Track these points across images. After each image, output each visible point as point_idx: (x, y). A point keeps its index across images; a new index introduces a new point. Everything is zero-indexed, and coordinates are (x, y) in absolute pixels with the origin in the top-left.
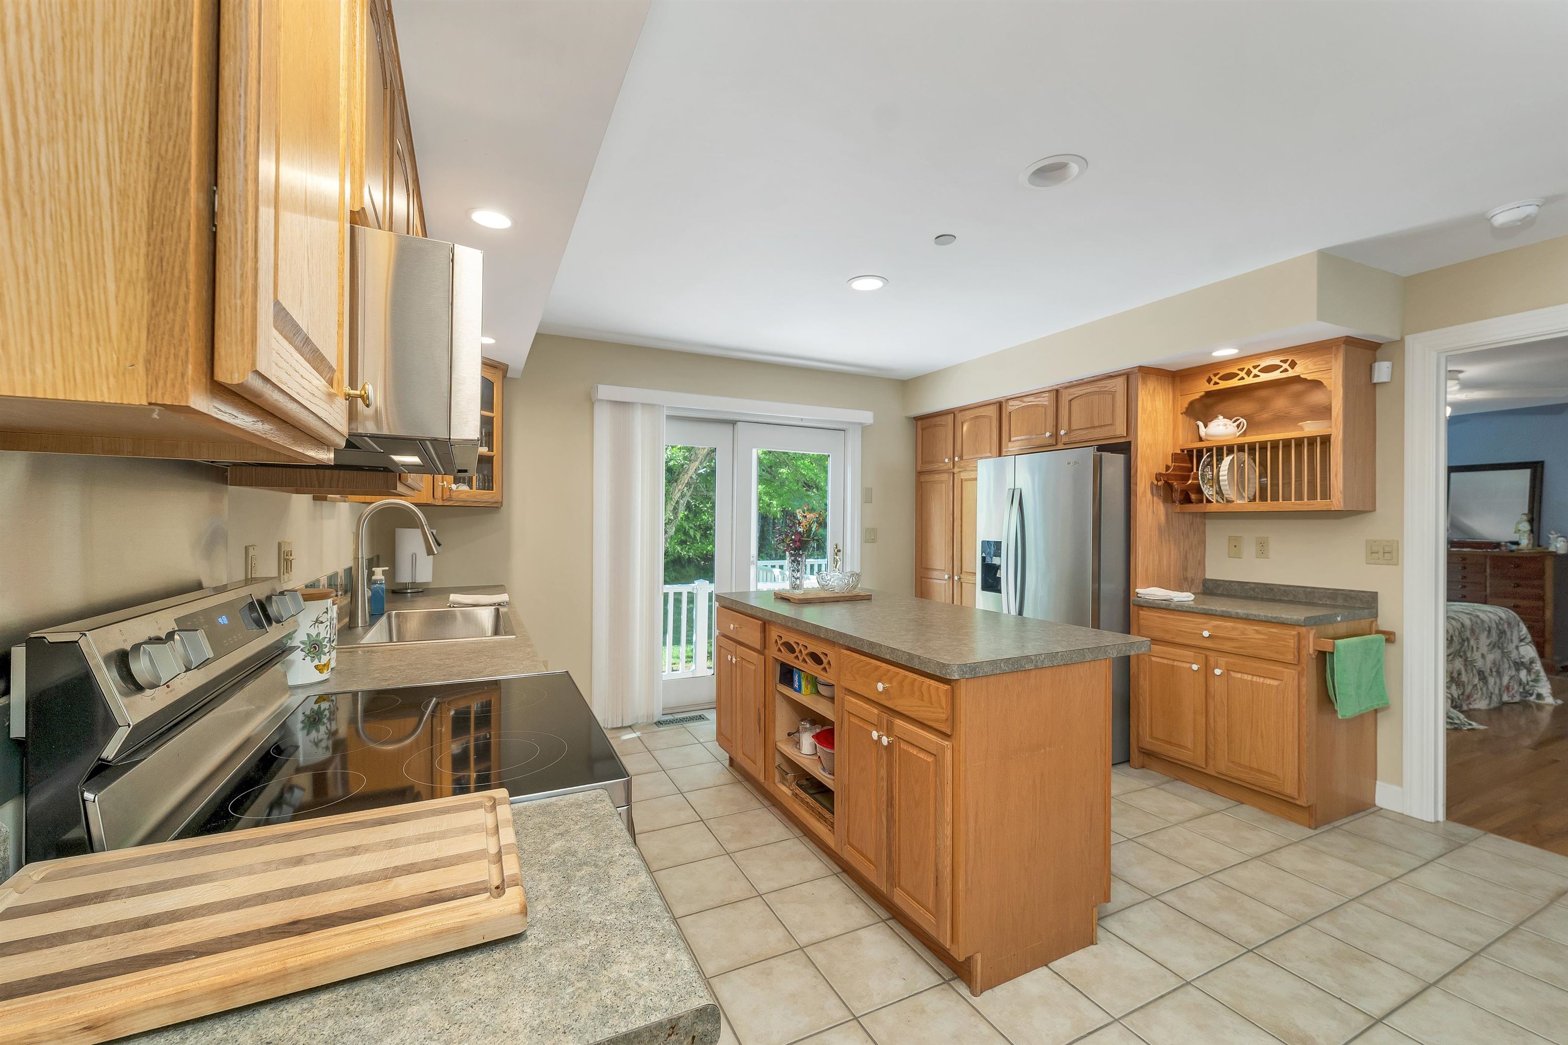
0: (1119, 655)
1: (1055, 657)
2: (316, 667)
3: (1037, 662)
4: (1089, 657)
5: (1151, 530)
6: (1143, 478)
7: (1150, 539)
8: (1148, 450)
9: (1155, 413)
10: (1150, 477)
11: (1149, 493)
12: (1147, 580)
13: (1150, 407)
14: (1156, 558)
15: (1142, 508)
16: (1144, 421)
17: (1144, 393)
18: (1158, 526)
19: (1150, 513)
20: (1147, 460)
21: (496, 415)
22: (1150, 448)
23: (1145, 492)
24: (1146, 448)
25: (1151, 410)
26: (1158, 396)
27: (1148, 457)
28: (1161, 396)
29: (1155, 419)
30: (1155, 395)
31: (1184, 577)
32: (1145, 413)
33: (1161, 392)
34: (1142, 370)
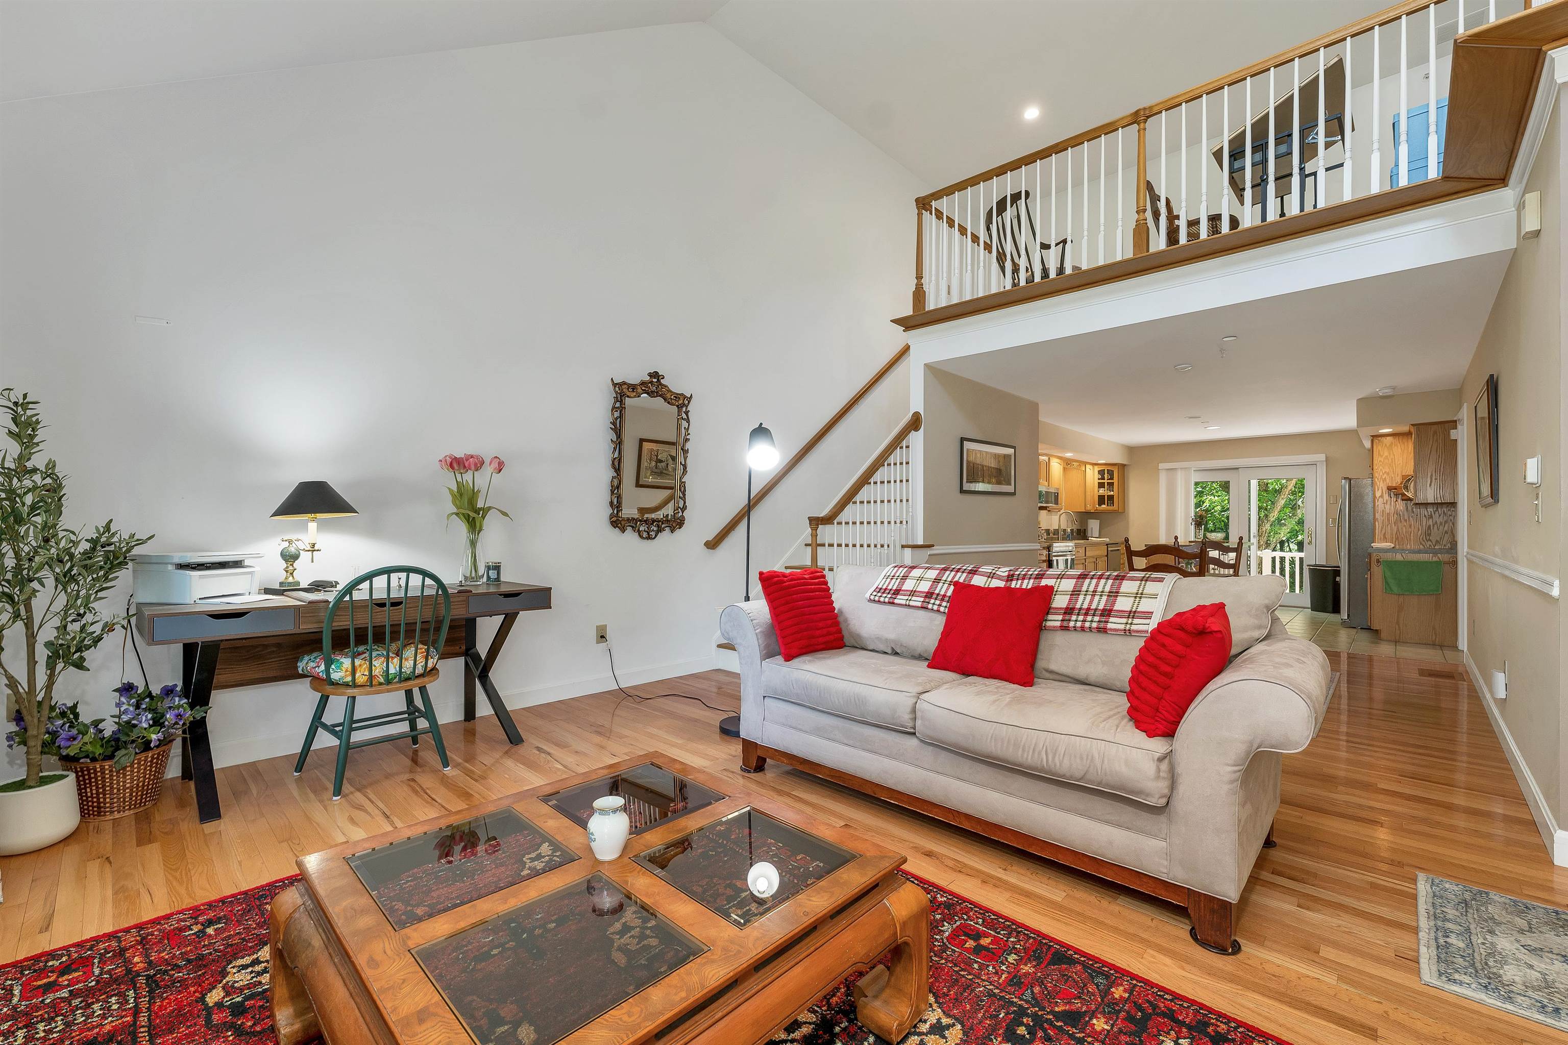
5: (1388, 514)
6: (1380, 489)
7: (1388, 520)
8: (1385, 475)
9: (1392, 456)
10: (1385, 489)
11: (1386, 497)
12: (1385, 539)
13: (1386, 454)
14: (1395, 529)
15: (1379, 503)
16: (1380, 461)
17: (1380, 447)
18: (1397, 513)
19: (1388, 507)
20: (1384, 480)
21: (1115, 481)
22: (1388, 474)
23: (1382, 496)
24: (1383, 474)
25: (1388, 455)
26: (1396, 447)
27: (1385, 478)
28: (1399, 447)
29: (1392, 459)
30: (1393, 447)
31: (1427, 539)
32: (1382, 457)
33: (1399, 444)
34: (1376, 437)
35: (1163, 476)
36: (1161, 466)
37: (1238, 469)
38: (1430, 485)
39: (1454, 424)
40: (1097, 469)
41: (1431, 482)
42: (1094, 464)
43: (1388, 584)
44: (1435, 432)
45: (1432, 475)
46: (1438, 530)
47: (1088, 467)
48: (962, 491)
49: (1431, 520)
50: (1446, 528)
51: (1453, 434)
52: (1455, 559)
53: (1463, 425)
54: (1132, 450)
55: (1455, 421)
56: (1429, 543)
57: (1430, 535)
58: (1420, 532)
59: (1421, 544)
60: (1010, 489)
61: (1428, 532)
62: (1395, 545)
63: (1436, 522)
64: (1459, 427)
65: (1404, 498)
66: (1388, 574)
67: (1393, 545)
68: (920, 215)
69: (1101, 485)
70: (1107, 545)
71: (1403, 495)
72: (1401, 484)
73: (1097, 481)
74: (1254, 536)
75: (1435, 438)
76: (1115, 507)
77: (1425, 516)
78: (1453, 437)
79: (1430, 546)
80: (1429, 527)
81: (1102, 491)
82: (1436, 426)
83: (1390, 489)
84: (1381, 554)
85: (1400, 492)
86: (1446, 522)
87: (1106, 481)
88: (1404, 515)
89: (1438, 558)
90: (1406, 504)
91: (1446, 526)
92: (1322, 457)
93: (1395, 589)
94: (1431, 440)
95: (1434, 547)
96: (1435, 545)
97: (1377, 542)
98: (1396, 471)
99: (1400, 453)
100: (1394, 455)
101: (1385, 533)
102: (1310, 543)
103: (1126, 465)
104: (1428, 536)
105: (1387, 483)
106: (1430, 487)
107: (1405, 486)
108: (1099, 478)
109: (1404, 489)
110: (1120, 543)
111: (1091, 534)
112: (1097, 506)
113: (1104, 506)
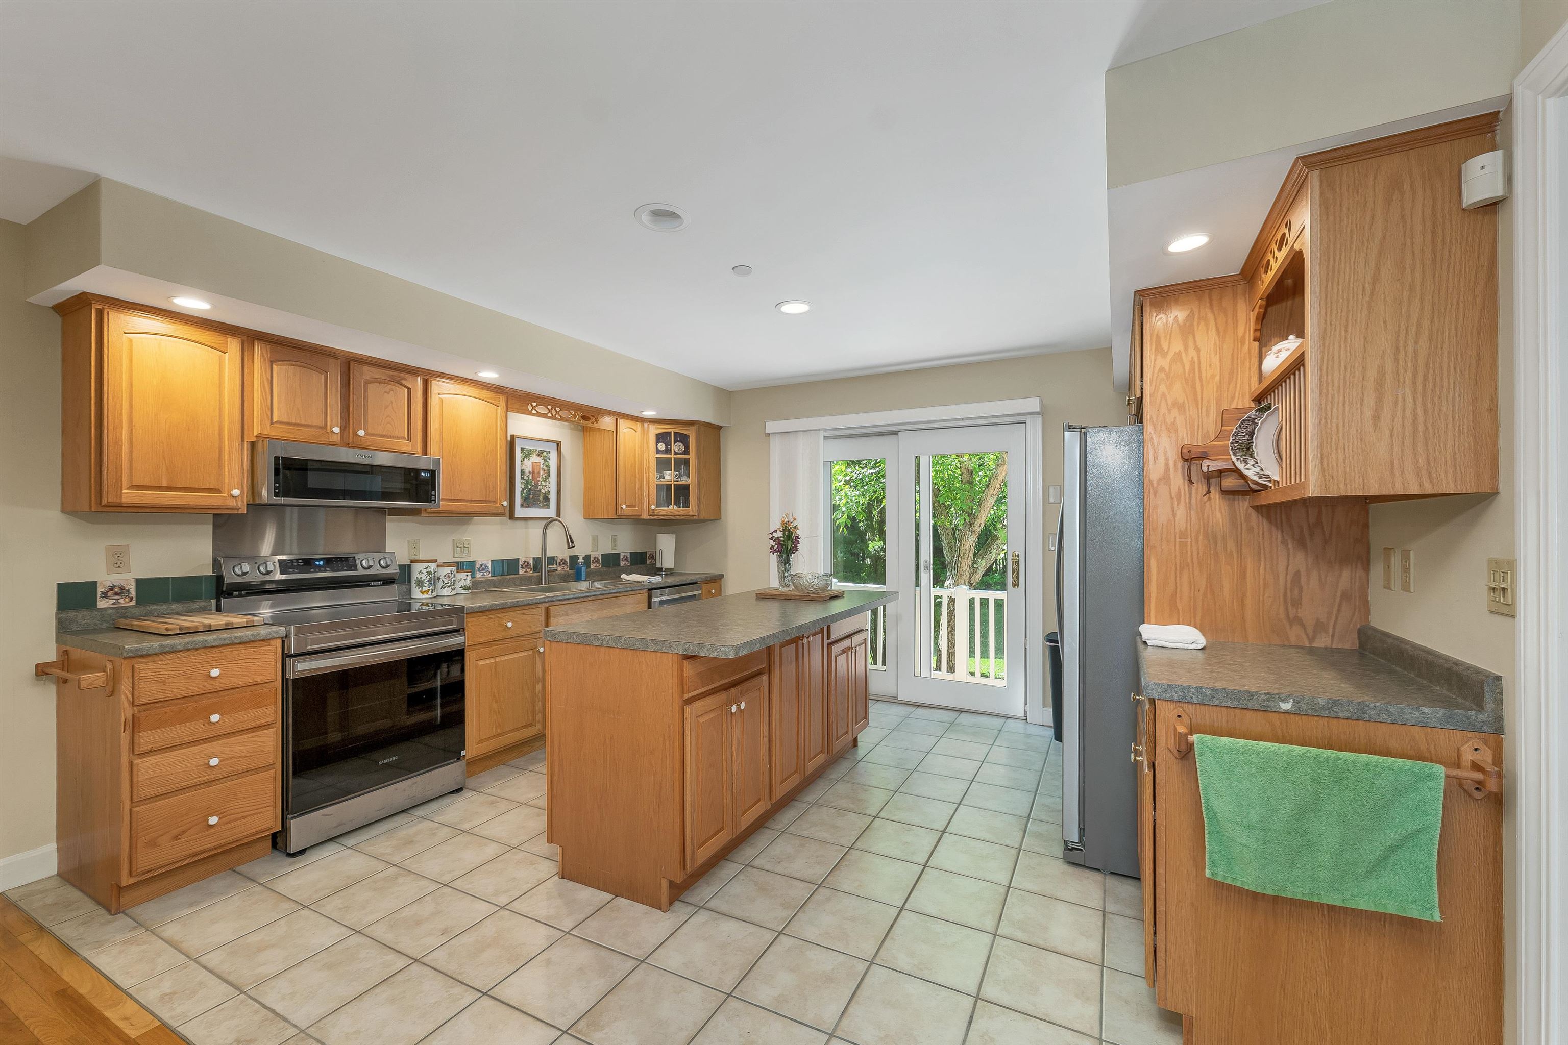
0: (685, 653)
1: (618, 640)
2: (420, 591)
3: (603, 640)
4: (652, 647)
5: (1183, 534)
6: (1161, 457)
7: (1183, 554)
8: (1175, 412)
9: (1192, 353)
10: (1173, 456)
11: (1178, 480)
12: (1172, 616)
13: (1177, 345)
14: (1201, 580)
15: (1159, 503)
16: (1162, 369)
17: (1159, 326)
18: (1207, 532)
19: (1181, 512)
20: (1172, 429)
21: (692, 457)
22: (1181, 408)
23: (1165, 480)
24: (1169, 410)
25: (1182, 350)
26: (1202, 323)
27: (1174, 423)
28: (1212, 323)
29: (1192, 362)
30: (1195, 323)
31: (1291, 616)
32: (1164, 354)
33: (1210, 316)
34: (1148, 295)
35: (776, 445)
36: (772, 426)
37: (896, 433)
40: (654, 430)
42: (647, 421)
43: (1221, 844)
44: (1395, 185)
47: (625, 424)
51: (1486, 174)
54: (729, 396)
56: (1297, 629)
57: (1297, 603)
58: (1269, 595)
59: (1274, 630)
61: (1293, 599)
63: (1317, 564)
64: (1517, 129)
67: (1197, 637)
69: (663, 465)
70: (650, 590)
72: (1217, 438)
73: (652, 456)
74: (926, 568)
75: (1396, 211)
76: (692, 509)
78: (1482, 189)
79: (1299, 638)
81: (669, 476)
82: (1396, 158)
83: (1187, 457)
84: (1190, 709)
87: (672, 455)
88: (1226, 541)
90: (1232, 504)
92: (1033, 404)
94: (1379, 225)
95: (1311, 641)
96: (1314, 637)
97: (1153, 619)
98: (1202, 398)
99: (1215, 344)
100: (1198, 350)
101: (1174, 595)
102: (1016, 584)
103: (722, 427)
104: (1293, 605)
105: (1180, 438)
106: (1374, 425)
107: (1237, 442)
108: (658, 451)
109: (1235, 454)
110: (696, 583)
111: (661, 563)
112: (653, 507)
113: (670, 507)
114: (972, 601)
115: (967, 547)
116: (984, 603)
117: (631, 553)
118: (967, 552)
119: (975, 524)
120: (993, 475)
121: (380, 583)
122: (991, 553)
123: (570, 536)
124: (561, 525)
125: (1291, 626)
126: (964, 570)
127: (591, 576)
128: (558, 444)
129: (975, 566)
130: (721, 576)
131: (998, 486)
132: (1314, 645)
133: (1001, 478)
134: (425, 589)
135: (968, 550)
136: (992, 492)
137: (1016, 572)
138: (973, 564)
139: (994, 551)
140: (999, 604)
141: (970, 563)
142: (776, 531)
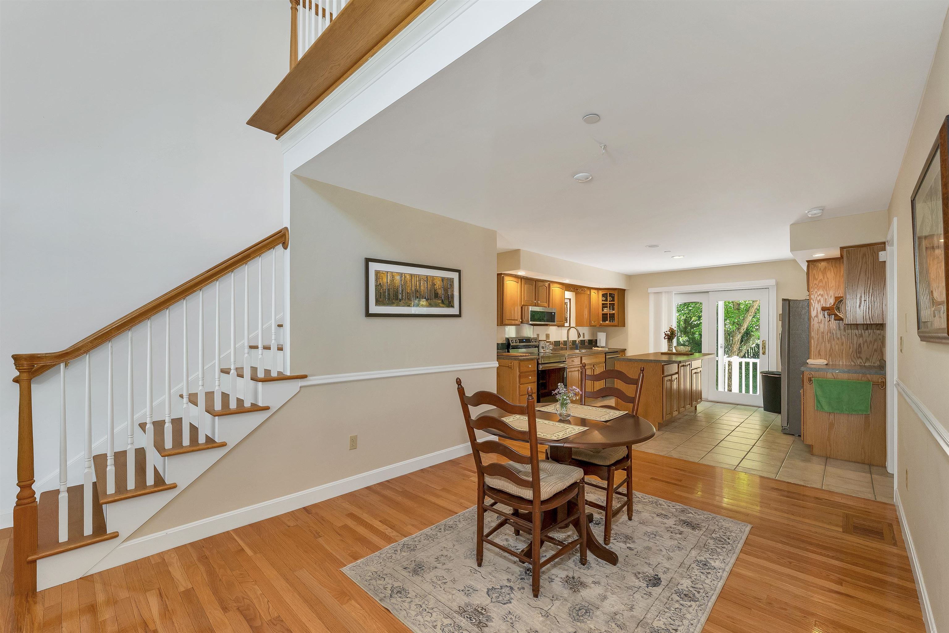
2: (542, 350)
5: (823, 333)
6: (815, 309)
7: (823, 337)
8: (820, 297)
9: (826, 279)
10: (819, 309)
11: (821, 316)
12: (819, 356)
13: (821, 277)
14: (828, 346)
15: (815, 323)
16: (815, 284)
17: (815, 271)
18: (830, 331)
19: (822, 326)
20: (819, 301)
21: (616, 302)
22: (822, 296)
23: (817, 316)
24: (818, 296)
25: (822, 278)
26: (829, 271)
27: (820, 300)
28: (832, 271)
29: (826, 282)
30: (827, 271)
31: (858, 356)
32: (817, 280)
33: (832, 269)
34: (811, 262)
35: (652, 298)
36: (650, 290)
37: (708, 292)
38: (860, 306)
39: (882, 246)
40: (601, 293)
41: (860, 303)
42: (598, 289)
43: (819, 402)
44: (864, 255)
45: (861, 297)
46: (868, 348)
47: (592, 291)
48: (368, 315)
49: (861, 339)
50: (875, 347)
51: (882, 256)
52: (884, 380)
53: (892, 245)
54: (630, 278)
55: (884, 243)
56: (860, 360)
57: (860, 353)
58: (851, 350)
59: (853, 361)
60: (455, 311)
61: (858, 351)
62: (829, 361)
63: (866, 341)
64: (888, 248)
65: (837, 318)
66: (819, 393)
67: (825, 362)
68: (294, 10)
69: (604, 306)
70: (605, 353)
71: (836, 315)
72: (834, 305)
73: (601, 302)
74: (721, 347)
75: (864, 261)
76: (616, 323)
77: (856, 335)
78: (881, 259)
79: (861, 363)
80: (860, 345)
81: (606, 310)
82: (865, 248)
83: (824, 309)
84: (813, 373)
85: (833, 313)
86: (875, 340)
87: (608, 302)
88: (836, 334)
89: (867, 378)
90: (839, 324)
91: (876, 344)
92: (772, 282)
93: (826, 408)
94: (860, 263)
95: (864, 364)
96: (865, 363)
97: (812, 358)
98: (829, 294)
99: (833, 277)
100: (828, 279)
101: (819, 351)
102: (764, 353)
103: (625, 290)
104: (859, 353)
105: (822, 304)
106: (859, 308)
107: (837, 307)
108: (602, 300)
109: (836, 310)
110: (617, 352)
111: (600, 344)
112: (601, 322)
113: (607, 322)
114: (741, 364)
115: (737, 339)
116: (747, 364)
117: (588, 340)
118: (737, 342)
119: (741, 329)
120: (751, 306)
121: (534, 347)
122: (749, 343)
123: (579, 333)
124: (575, 329)
125: (858, 359)
126: (735, 350)
127: (581, 348)
128: (570, 299)
129: (741, 349)
130: (626, 349)
131: (753, 311)
132: (865, 365)
133: (755, 307)
134: (544, 349)
135: (737, 341)
136: (750, 314)
137: (764, 347)
138: (739, 348)
139: (751, 342)
140: (755, 365)
141: (738, 347)
142: (667, 332)
